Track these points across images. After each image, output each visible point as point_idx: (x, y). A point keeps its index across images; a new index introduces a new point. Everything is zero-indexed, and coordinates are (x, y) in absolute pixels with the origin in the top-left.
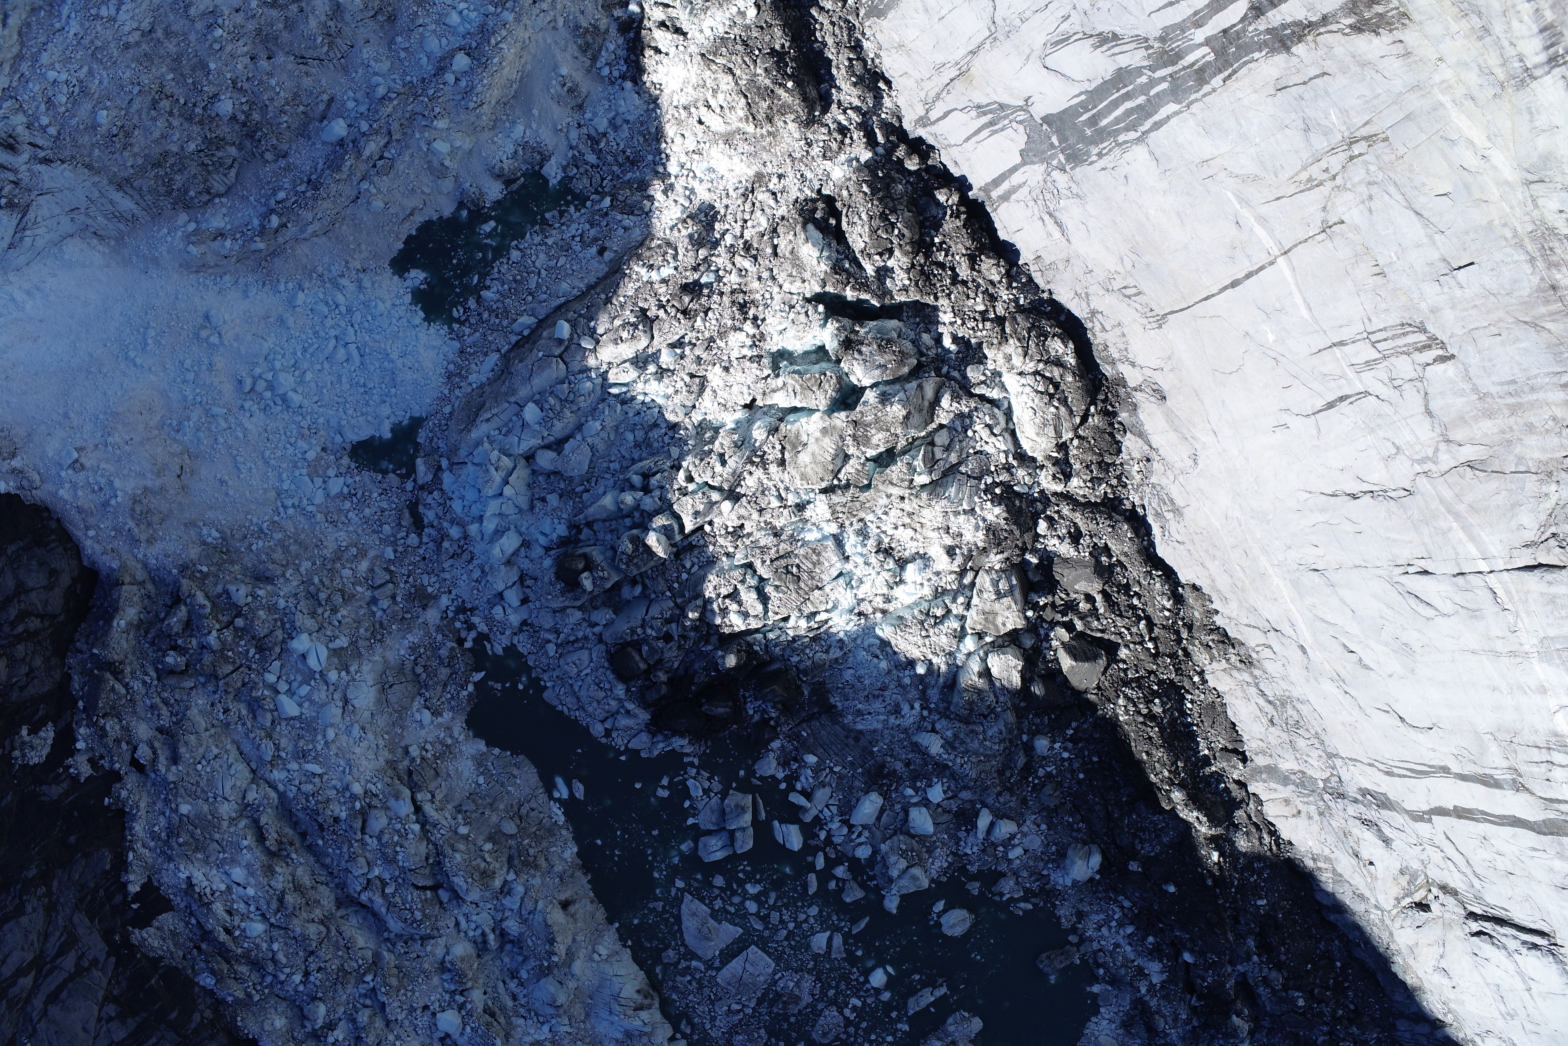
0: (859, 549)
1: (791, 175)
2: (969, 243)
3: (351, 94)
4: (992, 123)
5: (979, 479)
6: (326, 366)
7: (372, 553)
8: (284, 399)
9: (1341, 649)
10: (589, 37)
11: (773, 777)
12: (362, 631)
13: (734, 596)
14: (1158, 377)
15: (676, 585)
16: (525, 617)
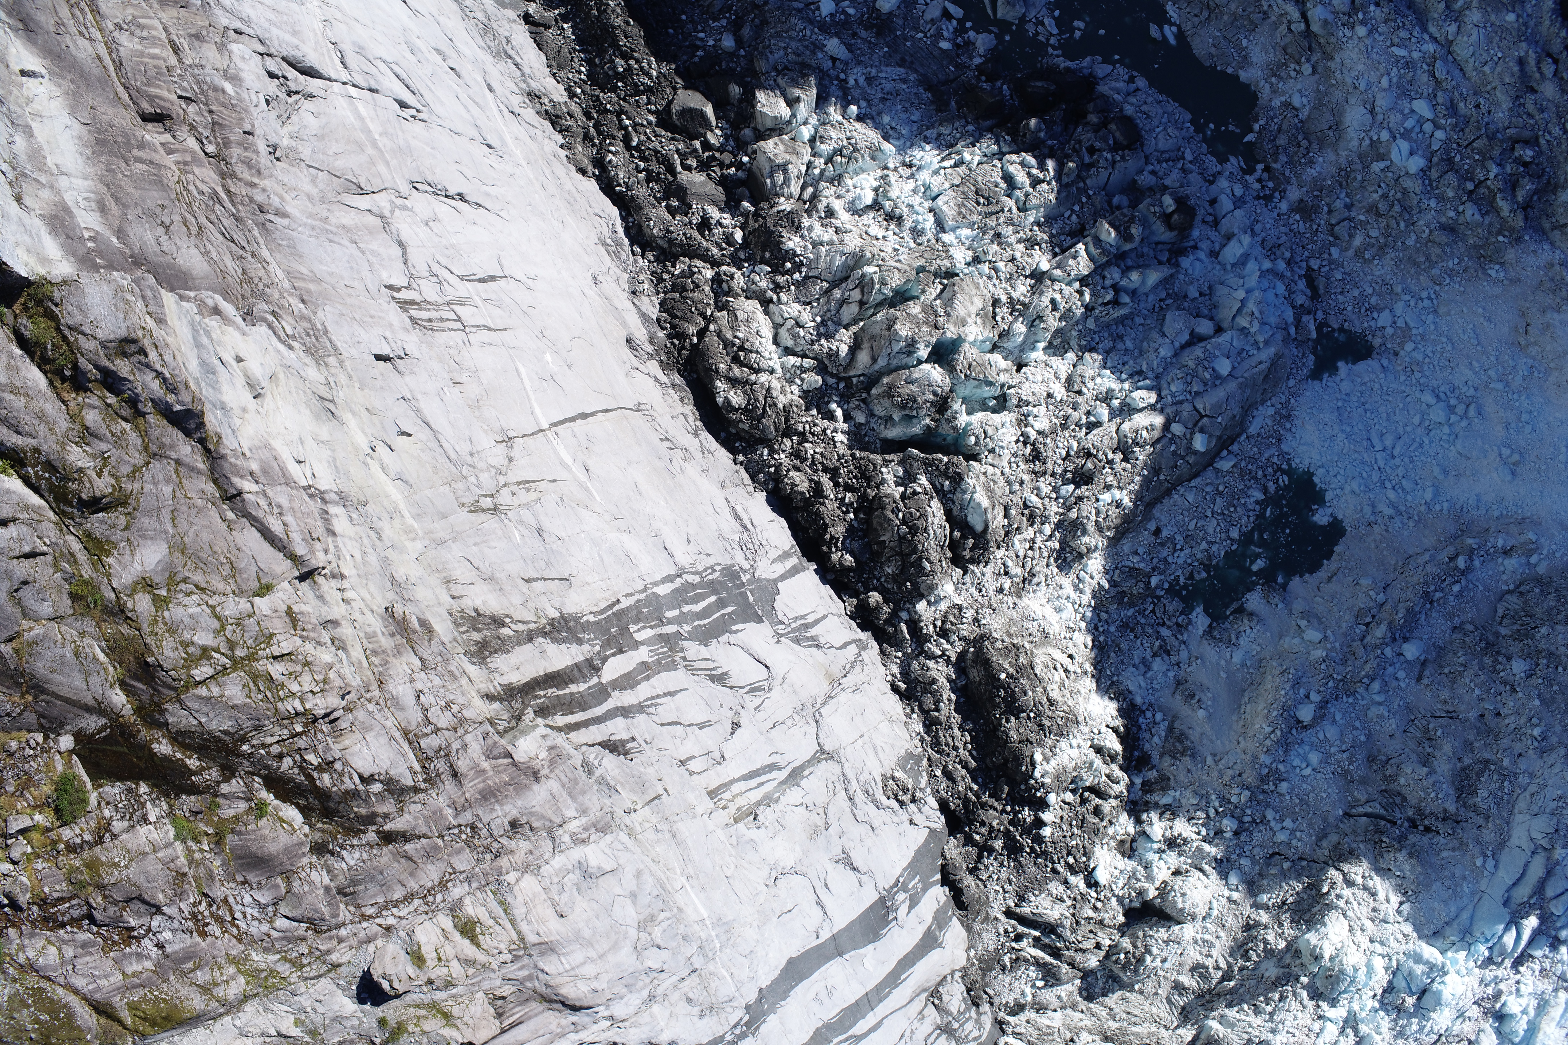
0: (920, 218)
1: (991, 593)
2: (822, 509)
3: (1403, 685)
4: (806, 626)
5: (807, 278)
6: (1401, 430)
7: (1351, 253)
8: (1438, 397)
9: (463, 73)
10: (1179, 747)
11: (978, 33)
12: (1359, 178)
13: (1035, 182)
14: (636, 362)
15: (1084, 200)
16: (1213, 187)
